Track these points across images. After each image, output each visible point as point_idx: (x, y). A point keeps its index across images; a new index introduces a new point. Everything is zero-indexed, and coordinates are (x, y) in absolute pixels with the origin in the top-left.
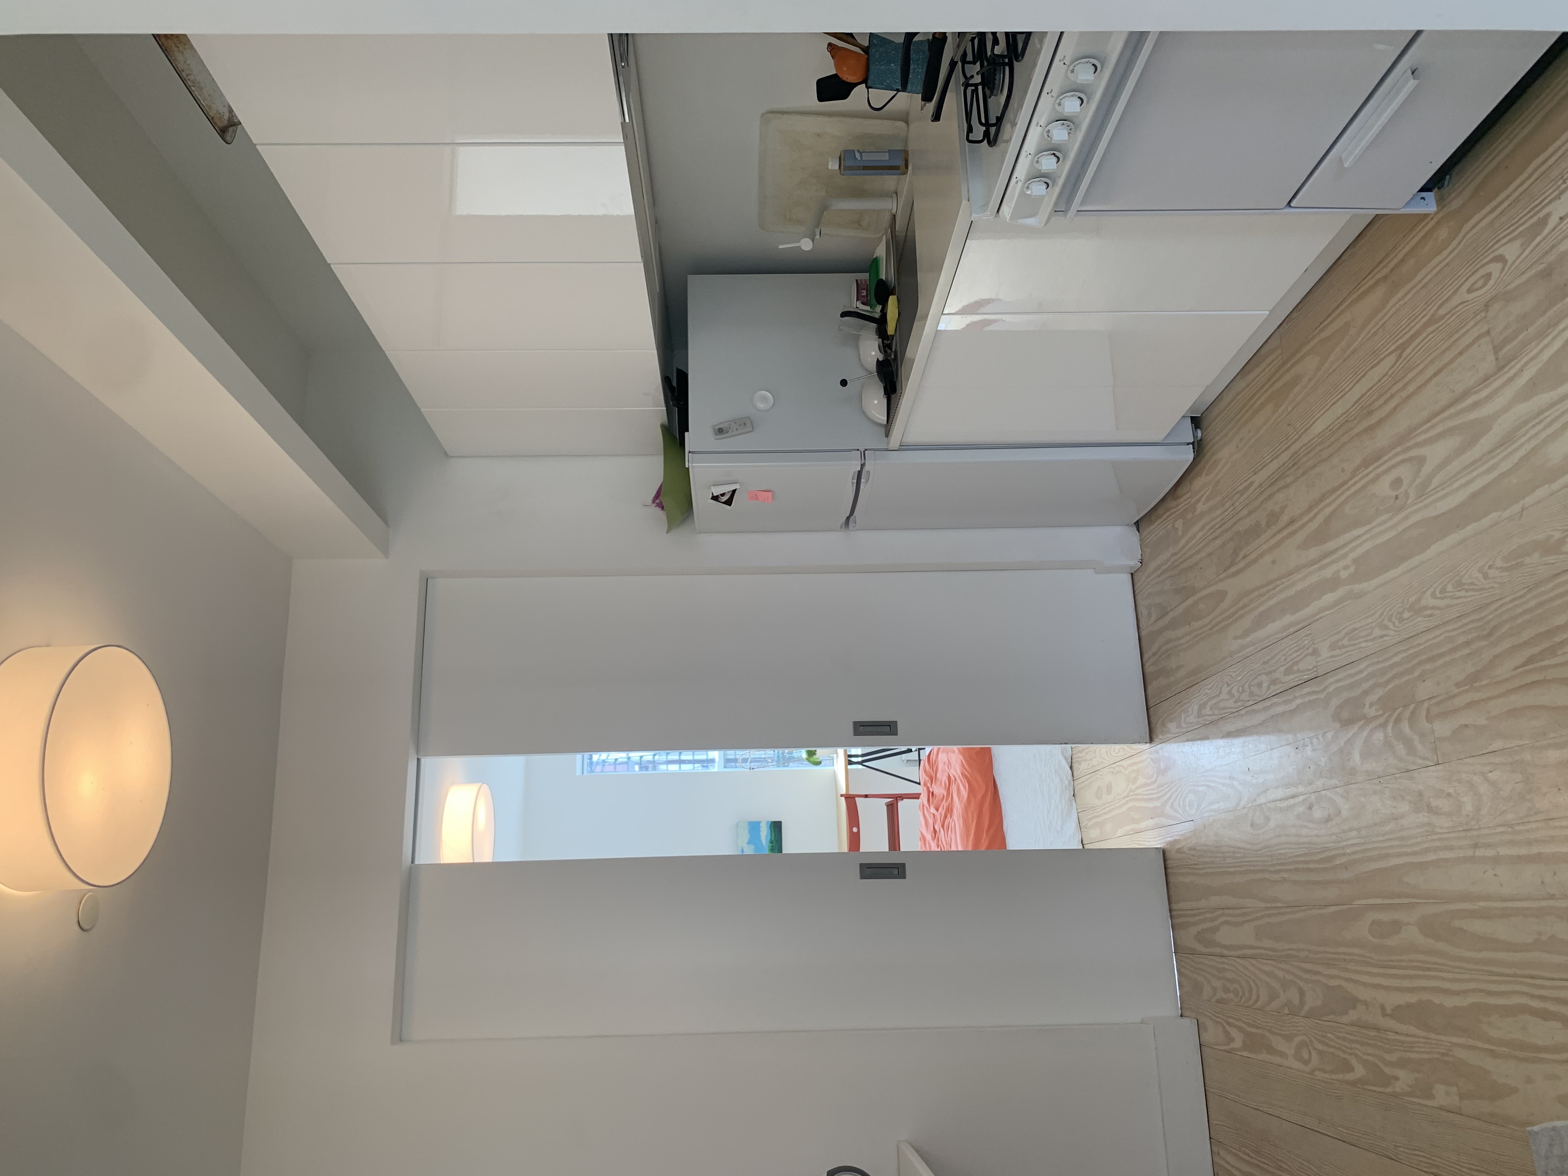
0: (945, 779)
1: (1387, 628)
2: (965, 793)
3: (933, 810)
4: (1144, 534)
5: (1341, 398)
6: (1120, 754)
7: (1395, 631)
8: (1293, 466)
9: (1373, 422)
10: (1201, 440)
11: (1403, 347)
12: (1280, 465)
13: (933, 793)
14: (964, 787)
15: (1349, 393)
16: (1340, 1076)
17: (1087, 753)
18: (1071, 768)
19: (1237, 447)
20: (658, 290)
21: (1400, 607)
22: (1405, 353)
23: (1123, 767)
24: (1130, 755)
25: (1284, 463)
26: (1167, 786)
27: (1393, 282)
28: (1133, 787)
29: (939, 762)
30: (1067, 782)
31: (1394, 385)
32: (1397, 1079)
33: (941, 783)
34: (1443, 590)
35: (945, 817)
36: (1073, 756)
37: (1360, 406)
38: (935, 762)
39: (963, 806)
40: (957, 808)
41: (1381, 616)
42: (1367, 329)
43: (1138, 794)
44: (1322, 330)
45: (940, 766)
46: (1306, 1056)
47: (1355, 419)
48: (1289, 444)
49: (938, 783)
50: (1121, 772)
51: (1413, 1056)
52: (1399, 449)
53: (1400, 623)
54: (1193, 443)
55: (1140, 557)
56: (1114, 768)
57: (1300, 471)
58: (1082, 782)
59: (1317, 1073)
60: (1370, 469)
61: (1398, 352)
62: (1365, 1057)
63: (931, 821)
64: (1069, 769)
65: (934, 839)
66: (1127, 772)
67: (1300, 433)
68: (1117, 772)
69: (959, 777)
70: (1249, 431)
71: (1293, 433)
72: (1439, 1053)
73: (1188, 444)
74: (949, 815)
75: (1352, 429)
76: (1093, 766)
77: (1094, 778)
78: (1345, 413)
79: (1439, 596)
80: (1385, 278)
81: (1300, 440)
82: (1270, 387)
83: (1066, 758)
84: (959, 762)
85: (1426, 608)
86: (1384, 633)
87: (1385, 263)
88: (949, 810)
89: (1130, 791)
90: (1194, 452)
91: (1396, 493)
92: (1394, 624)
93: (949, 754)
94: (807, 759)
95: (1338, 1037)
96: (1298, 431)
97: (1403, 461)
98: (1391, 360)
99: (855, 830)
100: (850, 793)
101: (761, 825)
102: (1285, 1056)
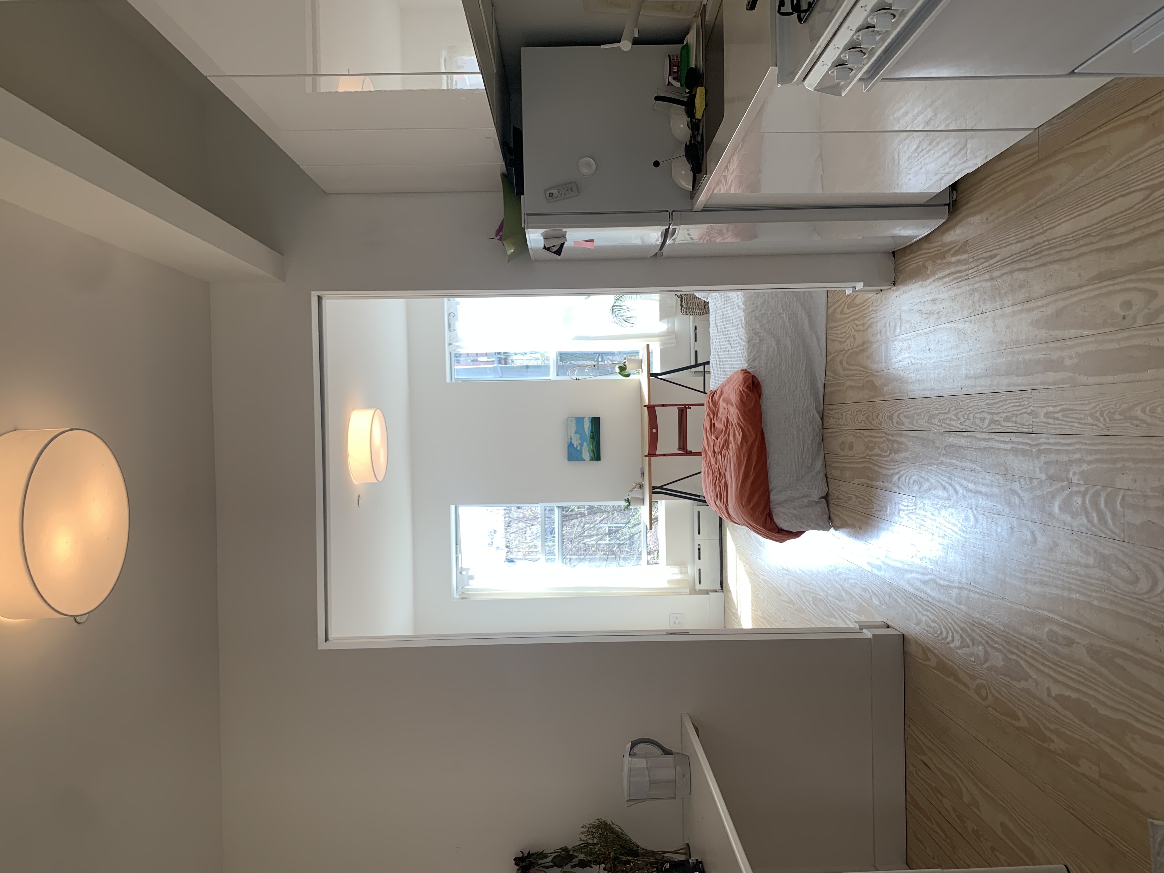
0: (724, 419)
1: (1098, 420)
2: (739, 439)
3: (713, 437)
4: (898, 262)
5: (1086, 212)
6: (861, 424)
7: (1104, 425)
8: (1036, 254)
9: (1114, 244)
10: (956, 201)
11: (1153, 189)
12: (1023, 249)
13: (714, 424)
14: (739, 433)
15: (1096, 211)
16: (1009, 720)
17: (836, 413)
18: (822, 419)
19: (987, 219)
21: (1113, 408)
22: (1154, 194)
23: (864, 435)
24: (869, 428)
25: (1027, 249)
26: (896, 463)
27: (1154, 124)
28: (870, 453)
29: (720, 406)
30: (818, 430)
31: (1138, 220)
32: (1053, 741)
33: (721, 420)
34: (1153, 410)
35: (723, 447)
36: (825, 411)
37: (1104, 226)
38: (717, 403)
39: (737, 447)
40: (732, 447)
41: (1094, 408)
42: (1124, 158)
43: (873, 460)
44: (1080, 144)
45: (721, 410)
46: (984, 695)
47: (1097, 235)
48: (1034, 234)
49: (719, 420)
50: (861, 438)
51: (1068, 732)
52: (1133, 277)
53: (1110, 420)
54: (948, 205)
55: (893, 279)
56: (857, 433)
57: (1041, 262)
58: (831, 433)
59: (990, 709)
60: (1105, 284)
61: (1147, 192)
62: (1030, 716)
63: (712, 443)
64: (819, 419)
65: (713, 457)
66: (866, 440)
67: (1045, 228)
68: (859, 437)
69: (735, 425)
70: (1000, 210)
71: (1037, 227)
72: (1088, 739)
73: (945, 205)
74: (725, 447)
75: (1092, 243)
76: (839, 425)
77: (839, 434)
78: (1090, 227)
79: (1147, 412)
80: (1147, 118)
81: (1045, 234)
82: (1023, 178)
83: (818, 412)
84: (736, 414)
85: (1136, 418)
86: (1095, 423)
87: (1149, 103)
88: (726, 443)
89: (868, 454)
90: (949, 212)
91: (1125, 314)
92: (1105, 419)
93: (729, 405)
94: (619, 373)
95: (1009, 693)
96: (1043, 226)
97: (1135, 289)
98: (1140, 196)
99: (654, 431)
100: (652, 404)
101: (585, 420)
102: (969, 688)
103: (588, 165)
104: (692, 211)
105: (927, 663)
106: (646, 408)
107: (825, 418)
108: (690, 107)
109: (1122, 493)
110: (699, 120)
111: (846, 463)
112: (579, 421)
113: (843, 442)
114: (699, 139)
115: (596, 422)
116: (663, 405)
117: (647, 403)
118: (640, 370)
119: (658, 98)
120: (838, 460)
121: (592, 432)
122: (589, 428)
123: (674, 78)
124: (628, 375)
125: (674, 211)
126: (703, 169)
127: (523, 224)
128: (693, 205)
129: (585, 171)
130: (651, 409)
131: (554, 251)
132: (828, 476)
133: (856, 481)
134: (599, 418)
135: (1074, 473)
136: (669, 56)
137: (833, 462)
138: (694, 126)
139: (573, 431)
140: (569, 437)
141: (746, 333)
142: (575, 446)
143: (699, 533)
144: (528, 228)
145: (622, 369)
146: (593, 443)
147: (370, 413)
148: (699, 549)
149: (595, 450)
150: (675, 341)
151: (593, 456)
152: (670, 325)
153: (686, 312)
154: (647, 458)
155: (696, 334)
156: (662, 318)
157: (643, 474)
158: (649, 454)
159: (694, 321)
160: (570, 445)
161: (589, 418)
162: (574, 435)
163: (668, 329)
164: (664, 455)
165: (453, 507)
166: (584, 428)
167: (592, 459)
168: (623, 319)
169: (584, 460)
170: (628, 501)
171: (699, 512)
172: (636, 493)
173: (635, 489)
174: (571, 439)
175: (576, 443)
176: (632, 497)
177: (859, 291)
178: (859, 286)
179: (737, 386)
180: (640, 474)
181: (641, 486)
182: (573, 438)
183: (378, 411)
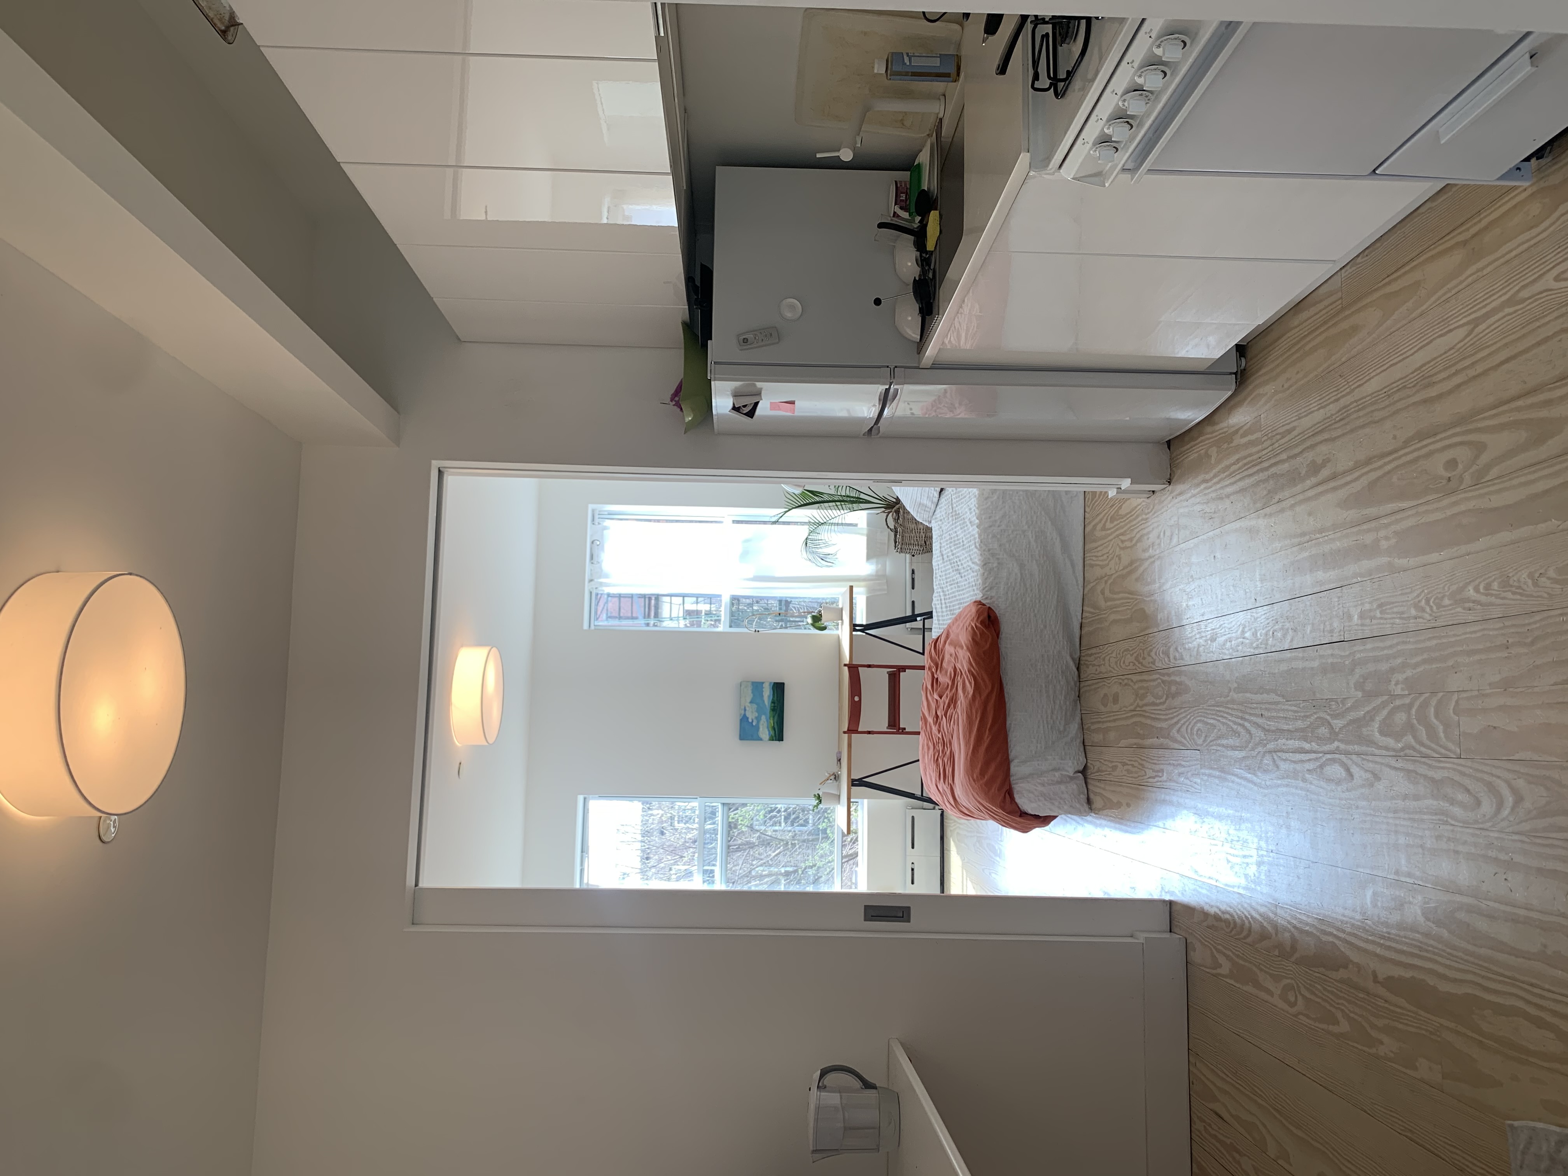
0: (950, 670)
1: (1423, 610)
2: (970, 690)
3: (936, 696)
4: (1175, 454)
5: (1400, 361)
6: (1129, 668)
7: (1431, 615)
8: (1341, 420)
9: (1434, 394)
10: (1244, 370)
11: (1476, 322)
12: (1327, 416)
13: (937, 679)
14: (970, 683)
15: (1411, 357)
16: (1324, 1026)
17: (1096, 658)
18: (1078, 669)
19: (1283, 386)
20: (685, 188)
21: (1440, 593)
22: (1477, 329)
23: (1132, 681)
24: (1140, 670)
25: (1332, 415)
26: (1174, 710)
27: (1473, 249)
28: (1141, 703)
29: (946, 652)
30: (1072, 683)
31: (1461, 360)
32: (1382, 1043)
33: (946, 672)
34: (1488, 587)
35: (949, 706)
36: (1082, 658)
37: (1422, 374)
38: (942, 650)
39: (967, 701)
40: (961, 702)
41: (1418, 596)
42: (1440, 293)
43: (1144, 711)
44: (1389, 283)
45: (947, 657)
46: (1292, 999)
47: (1414, 386)
48: (1339, 396)
49: (943, 672)
50: (1129, 685)
51: (1400, 1026)
52: (1458, 430)
53: (1438, 608)
54: (1236, 374)
55: (1169, 476)
56: (1123, 680)
57: (1348, 428)
58: (1089, 686)
59: (1301, 1017)
60: (1424, 443)
61: (1470, 327)
62: (1352, 1015)
63: (933, 706)
64: (1075, 670)
65: (935, 723)
66: (1136, 687)
67: (1352, 387)
68: (1126, 685)
69: (965, 672)
70: (1298, 372)
71: (1344, 386)
72: (1426, 1030)
73: (1231, 374)
74: (952, 706)
75: (1409, 396)
76: (1101, 672)
77: (1101, 684)
78: (1405, 377)
79: (1482, 591)
80: (1465, 243)
81: (1352, 395)
82: (1325, 331)
83: (1073, 659)
84: (967, 658)
85: (1468, 600)
86: (1420, 614)
87: (1468, 226)
88: (953, 701)
89: (1138, 706)
90: (1236, 382)
91: (1449, 475)
92: (1431, 607)
93: (957, 648)
94: (812, 625)
95: (1325, 989)
96: (1351, 384)
97: (1461, 443)
98: (1462, 332)
99: (857, 699)
100: (854, 663)
101: (764, 685)
102: (1271, 994)
103: (792, 307)
104: (918, 368)
105: (1219, 971)
106: (846, 668)
107: (1083, 668)
108: (919, 236)
109: (1455, 697)
110: (931, 253)
111: (1110, 721)
112: (757, 686)
113: (1105, 695)
114: (931, 275)
115: (779, 688)
116: (869, 666)
117: (847, 662)
118: (840, 622)
119: (881, 225)
120: (1099, 720)
121: (773, 702)
122: (769, 697)
123: (901, 208)
124: (824, 628)
125: (896, 367)
126: (935, 311)
127: (709, 375)
128: (919, 362)
129: (789, 315)
130: (853, 669)
131: (745, 412)
132: (1086, 744)
133: (1123, 743)
134: (783, 684)
135: (1397, 684)
136: (896, 182)
137: (1093, 723)
138: (924, 260)
139: (749, 700)
140: (743, 708)
141: (981, 555)
142: (750, 720)
143: (913, 847)
144: (715, 380)
145: (817, 619)
146: (774, 717)
147: (483, 652)
148: (913, 870)
149: (776, 727)
150: (886, 587)
151: (773, 735)
152: (880, 566)
153: (901, 548)
154: (846, 735)
155: (913, 580)
156: (869, 557)
157: (840, 760)
158: (848, 730)
159: (911, 563)
160: (744, 719)
161: (770, 683)
162: (749, 705)
163: (877, 571)
164: (869, 733)
165: (581, 798)
166: (763, 696)
167: (771, 739)
168: (819, 557)
169: (761, 740)
170: (819, 798)
171: (913, 817)
172: (829, 788)
173: (829, 781)
174: (745, 710)
175: (751, 716)
176: (824, 793)
177: (1126, 492)
178: (1126, 483)
179: (968, 623)
180: (836, 760)
181: (836, 777)
182: (747, 709)
183: (494, 649)
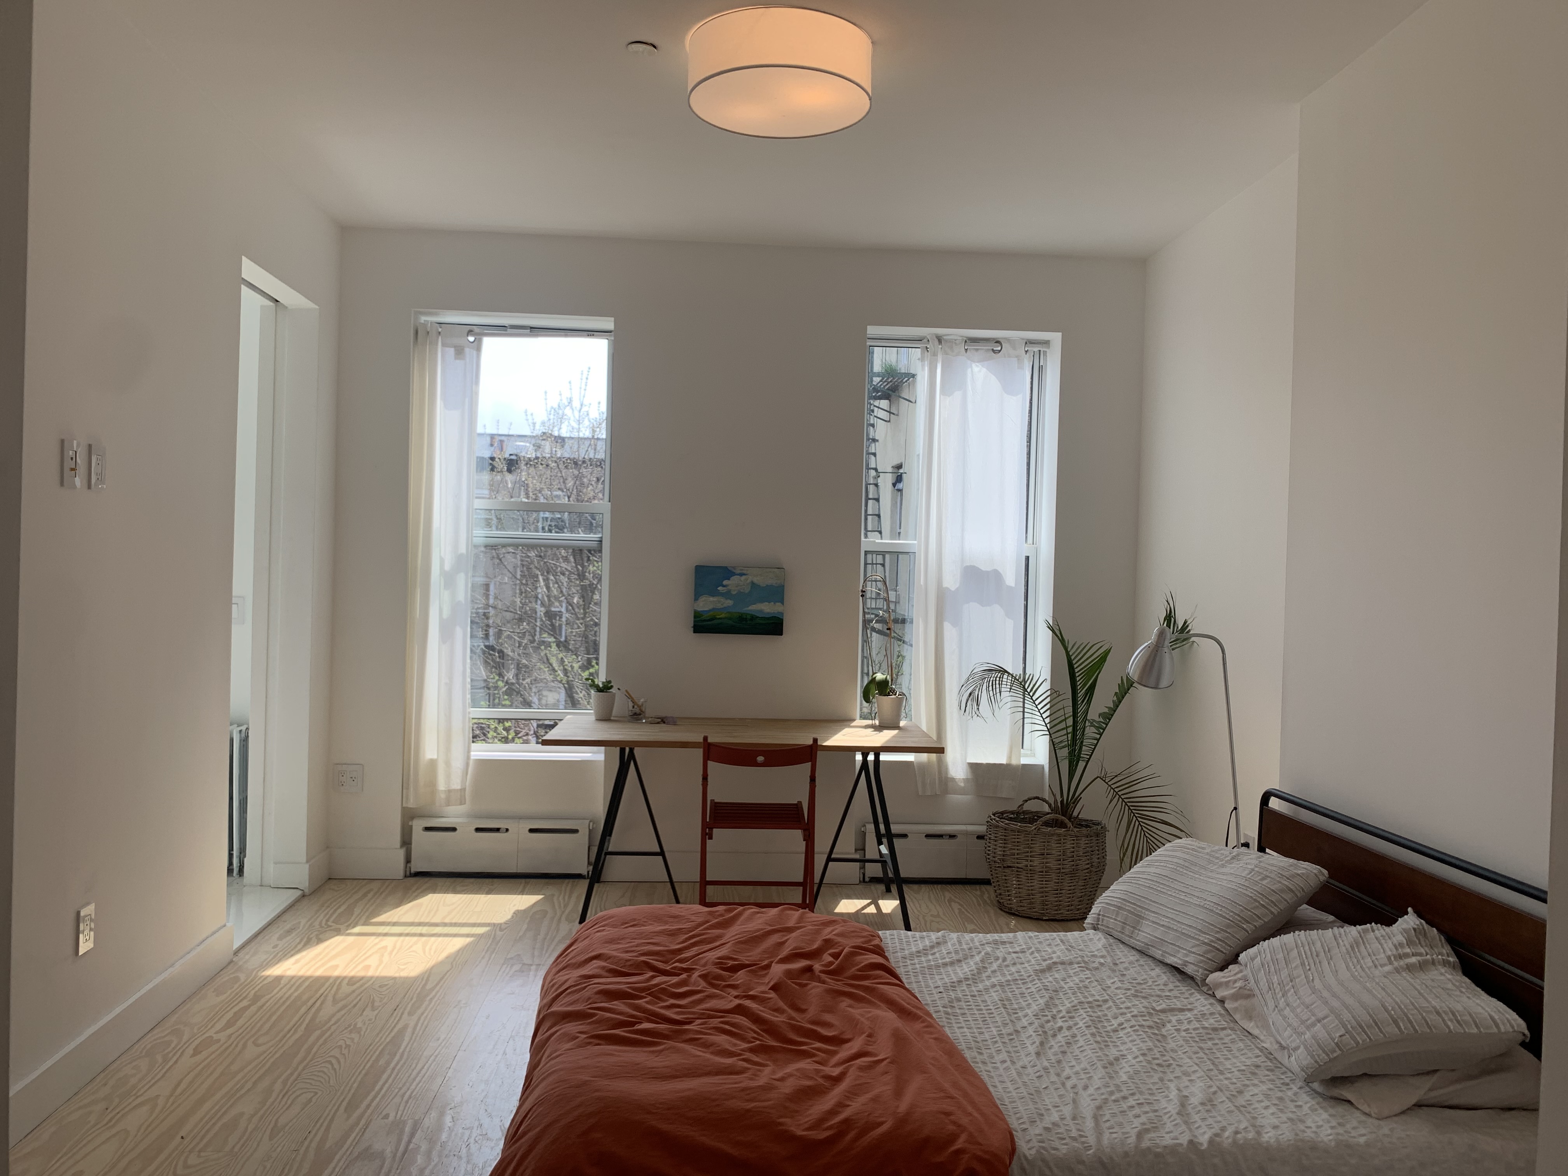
99: (760, 759)
106: (811, 742)
112: (777, 593)
115: (774, 627)
116: (813, 779)
117: (819, 743)
121: (753, 618)
122: (761, 611)
124: (866, 696)
134: (780, 633)
139: (755, 580)
140: (745, 572)
142: (725, 582)
143: (532, 831)
145: (884, 688)
146: (730, 619)
147: (864, 74)
148: (498, 830)
149: (715, 622)
150: (929, 793)
151: (703, 618)
152: (962, 784)
153: (997, 827)
154: (701, 740)
155: (940, 836)
156: (975, 767)
157: (663, 721)
158: (710, 744)
159: (967, 834)
160: (727, 572)
162: (748, 581)
163: (953, 779)
164: (705, 778)
166: (762, 601)
167: (697, 615)
168: (974, 690)
169: (696, 599)
170: (605, 688)
171: (575, 831)
172: (620, 705)
173: (631, 704)
174: (741, 575)
175: (732, 583)
176: (614, 695)
180: (663, 714)
181: (636, 716)
182: (743, 578)
